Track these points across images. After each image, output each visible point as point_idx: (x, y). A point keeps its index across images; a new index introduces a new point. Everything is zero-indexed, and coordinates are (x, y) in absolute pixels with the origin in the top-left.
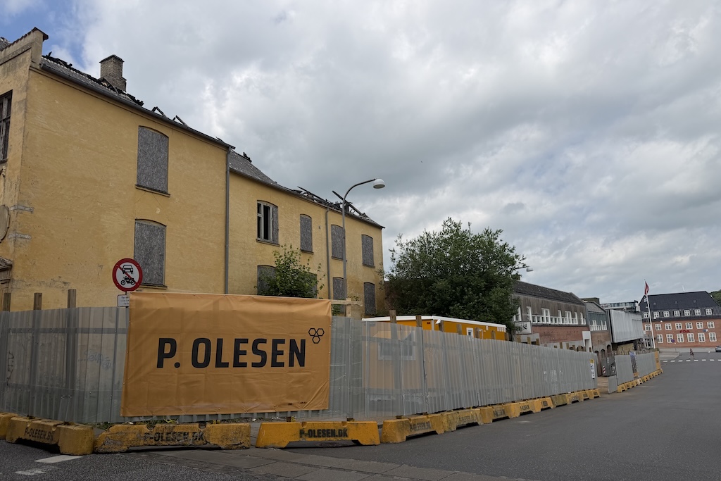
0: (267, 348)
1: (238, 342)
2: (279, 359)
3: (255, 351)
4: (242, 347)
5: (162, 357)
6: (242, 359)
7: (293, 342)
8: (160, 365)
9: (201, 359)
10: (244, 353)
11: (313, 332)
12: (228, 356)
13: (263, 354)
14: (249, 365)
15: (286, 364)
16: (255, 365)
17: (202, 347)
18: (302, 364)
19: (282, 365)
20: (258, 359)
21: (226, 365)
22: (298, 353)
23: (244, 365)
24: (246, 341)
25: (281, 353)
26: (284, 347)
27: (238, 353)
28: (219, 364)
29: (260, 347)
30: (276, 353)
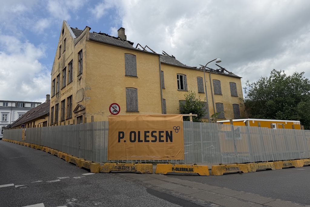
0: (157, 134)
1: (146, 132)
2: (162, 139)
3: (152, 136)
4: (147, 134)
5: (120, 138)
6: (147, 139)
7: (167, 132)
8: (119, 141)
9: (133, 139)
10: (148, 136)
11: (175, 128)
12: (142, 138)
13: (155, 137)
14: (150, 141)
15: (165, 141)
16: (152, 141)
17: (133, 134)
18: (171, 141)
19: (163, 141)
20: (154, 139)
21: (142, 141)
22: (169, 136)
23: (148, 141)
24: (148, 132)
25: (163, 136)
26: (164, 134)
27: (146, 137)
28: (139, 141)
29: (154, 134)
30: (161, 136)
